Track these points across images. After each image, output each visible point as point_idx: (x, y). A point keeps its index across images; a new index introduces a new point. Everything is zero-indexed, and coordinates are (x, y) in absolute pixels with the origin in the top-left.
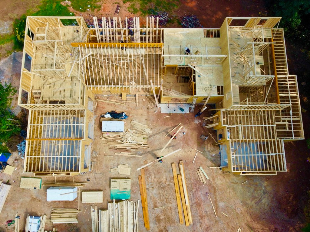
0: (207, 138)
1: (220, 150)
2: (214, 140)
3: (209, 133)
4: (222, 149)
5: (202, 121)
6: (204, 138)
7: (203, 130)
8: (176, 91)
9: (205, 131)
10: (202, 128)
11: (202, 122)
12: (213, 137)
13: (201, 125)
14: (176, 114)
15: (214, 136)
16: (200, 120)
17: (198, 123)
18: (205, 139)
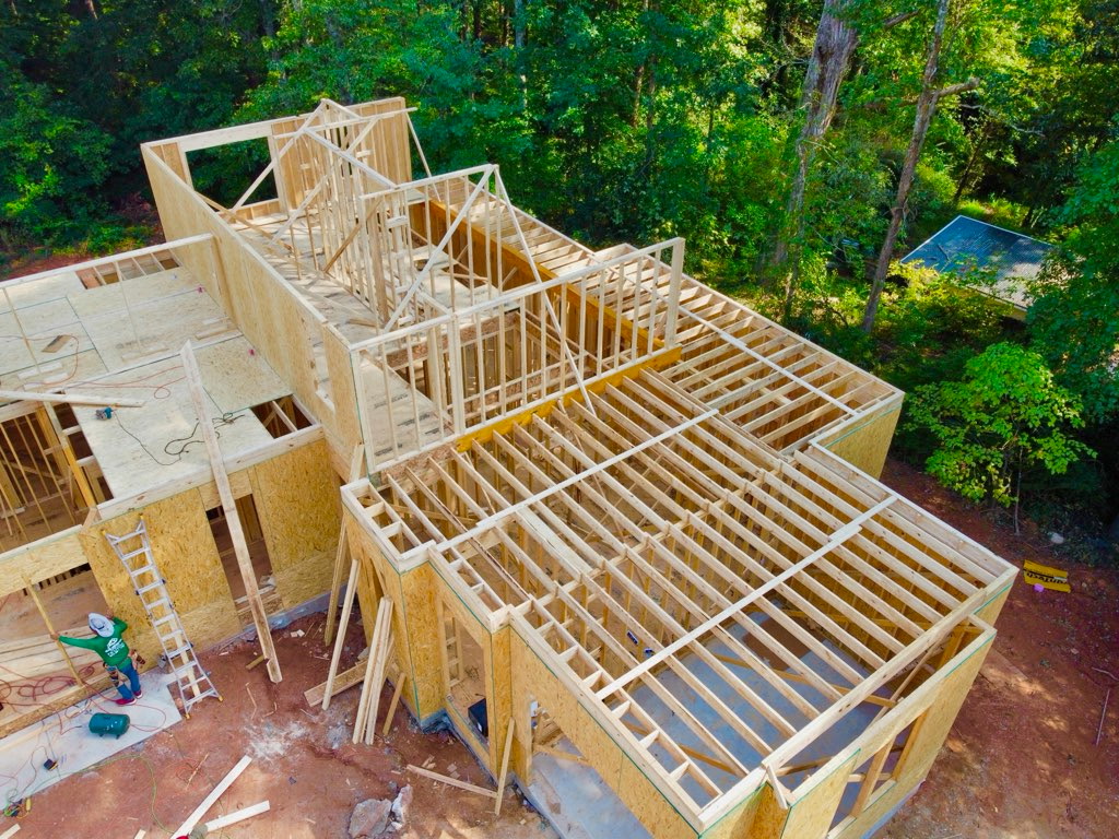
0: (400, 806)
1: (546, 823)
2: (468, 786)
3: (404, 763)
4: (556, 808)
5: (315, 719)
6: (373, 816)
7: (350, 770)
8: (27, 642)
9: (367, 773)
10: (332, 765)
11: (312, 724)
12: (448, 774)
13: (311, 748)
14: (75, 778)
15: (452, 768)
16: (293, 726)
17: (290, 751)
18: (392, 814)
